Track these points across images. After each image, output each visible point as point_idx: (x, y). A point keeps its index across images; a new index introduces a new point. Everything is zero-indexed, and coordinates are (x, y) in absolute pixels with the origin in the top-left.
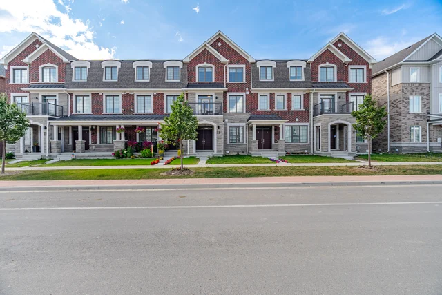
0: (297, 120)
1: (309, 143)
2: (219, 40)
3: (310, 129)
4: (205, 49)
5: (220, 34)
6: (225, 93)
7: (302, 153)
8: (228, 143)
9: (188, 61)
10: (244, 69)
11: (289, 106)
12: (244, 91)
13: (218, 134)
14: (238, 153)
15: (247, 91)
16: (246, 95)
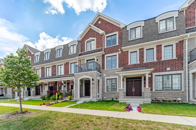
0: (168, 69)
1: (183, 90)
2: (100, 19)
3: (185, 77)
4: (90, 29)
5: (99, 15)
6: (103, 56)
7: (175, 101)
8: (106, 91)
9: (80, 39)
10: (117, 35)
11: (159, 57)
12: (117, 51)
13: (92, 84)
14: (113, 99)
15: (119, 51)
16: (119, 54)
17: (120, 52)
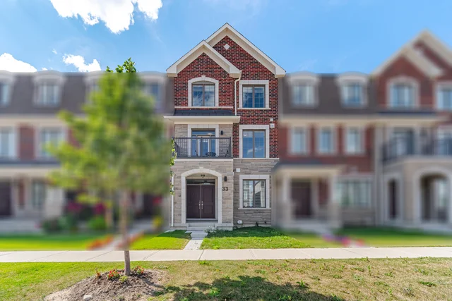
2: (227, 40)
4: (204, 54)
5: (227, 30)
6: (236, 126)
8: (241, 207)
9: (174, 72)
10: (267, 88)
12: (267, 122)
13: (224, 190)
14: (257, 224)
15: (271, 122)
16: (270, 129)
17: (273, 126)
